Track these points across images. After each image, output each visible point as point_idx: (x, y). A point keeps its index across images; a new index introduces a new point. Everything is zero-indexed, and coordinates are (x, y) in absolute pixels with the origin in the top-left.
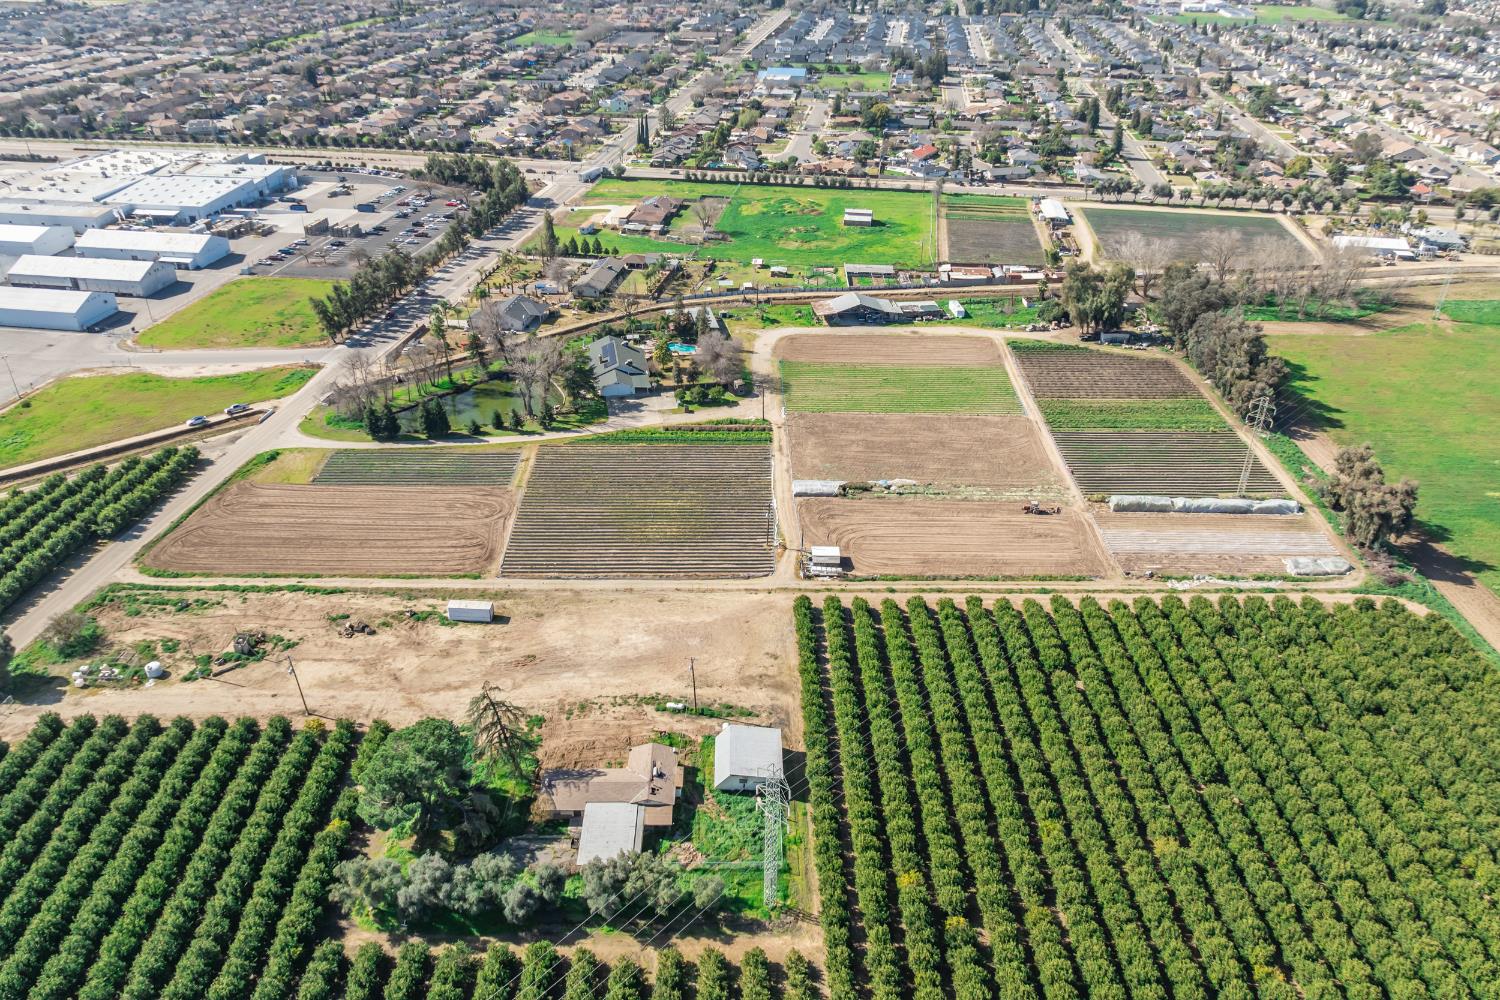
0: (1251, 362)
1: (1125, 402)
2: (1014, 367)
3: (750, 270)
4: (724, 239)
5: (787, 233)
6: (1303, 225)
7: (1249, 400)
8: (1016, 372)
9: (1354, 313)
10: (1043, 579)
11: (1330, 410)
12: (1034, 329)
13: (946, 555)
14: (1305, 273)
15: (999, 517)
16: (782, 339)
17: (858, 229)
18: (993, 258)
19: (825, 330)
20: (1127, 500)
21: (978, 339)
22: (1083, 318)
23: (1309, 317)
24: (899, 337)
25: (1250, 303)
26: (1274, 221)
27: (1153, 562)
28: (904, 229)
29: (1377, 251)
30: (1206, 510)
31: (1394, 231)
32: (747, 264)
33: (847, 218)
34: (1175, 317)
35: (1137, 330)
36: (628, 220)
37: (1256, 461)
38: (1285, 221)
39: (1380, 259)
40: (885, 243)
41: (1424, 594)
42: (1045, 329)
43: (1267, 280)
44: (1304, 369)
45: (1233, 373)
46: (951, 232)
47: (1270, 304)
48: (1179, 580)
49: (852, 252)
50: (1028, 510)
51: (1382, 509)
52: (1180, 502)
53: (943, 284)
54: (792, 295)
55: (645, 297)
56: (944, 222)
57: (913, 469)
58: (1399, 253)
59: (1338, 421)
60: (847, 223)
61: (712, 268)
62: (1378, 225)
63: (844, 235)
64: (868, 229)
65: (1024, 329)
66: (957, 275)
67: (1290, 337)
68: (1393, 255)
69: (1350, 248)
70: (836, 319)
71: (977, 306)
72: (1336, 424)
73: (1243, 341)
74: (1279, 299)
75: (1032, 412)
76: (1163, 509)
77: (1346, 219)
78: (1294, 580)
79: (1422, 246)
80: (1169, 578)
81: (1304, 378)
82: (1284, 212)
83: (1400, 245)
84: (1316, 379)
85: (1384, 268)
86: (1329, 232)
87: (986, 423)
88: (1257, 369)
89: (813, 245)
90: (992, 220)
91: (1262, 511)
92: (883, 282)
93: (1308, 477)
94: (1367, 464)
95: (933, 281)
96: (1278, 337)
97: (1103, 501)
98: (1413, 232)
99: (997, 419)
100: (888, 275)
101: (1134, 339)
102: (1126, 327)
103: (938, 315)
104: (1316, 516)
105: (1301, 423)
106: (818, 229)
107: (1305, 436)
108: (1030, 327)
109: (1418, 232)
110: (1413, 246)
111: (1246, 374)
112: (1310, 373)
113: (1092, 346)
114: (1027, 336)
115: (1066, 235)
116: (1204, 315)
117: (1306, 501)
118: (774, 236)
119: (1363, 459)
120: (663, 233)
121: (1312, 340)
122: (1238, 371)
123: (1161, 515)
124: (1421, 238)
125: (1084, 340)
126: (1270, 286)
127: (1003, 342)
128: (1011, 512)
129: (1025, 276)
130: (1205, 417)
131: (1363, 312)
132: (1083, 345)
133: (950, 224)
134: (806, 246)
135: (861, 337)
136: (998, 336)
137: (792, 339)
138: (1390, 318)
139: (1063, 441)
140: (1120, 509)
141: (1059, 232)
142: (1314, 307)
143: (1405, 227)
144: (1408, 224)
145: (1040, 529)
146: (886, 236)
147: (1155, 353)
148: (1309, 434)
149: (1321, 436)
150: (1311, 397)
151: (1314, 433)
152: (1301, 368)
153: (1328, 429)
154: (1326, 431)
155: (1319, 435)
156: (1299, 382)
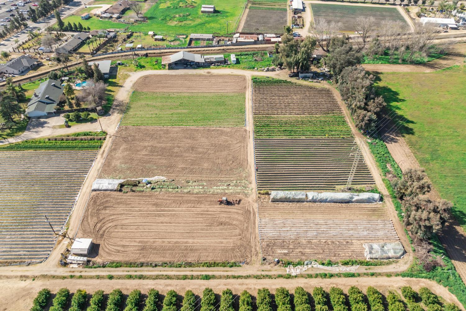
0: (366, 99)
1: (300, 117)
2: (250, 93)
3: (147, 37)
4: (144, 21)
5: (174, 17)
6: (408, 11)
7: (362, 121)
8: (250, 97)
9: (426, 59)
10: (209, 265)
11: (408, 122)
12: (268, 70)
13: (159, 242)
14: (406, 36)
15: (203, 207)
16: (141, 78)
17: (207, 14)
18: (261, 29)
19: (166, 72)
20: (281, 194)
21: (238, 76)
22: (290, 65)
23: (404, 62)
24: (200, 76)
25: (376, 54)
26: (395, 9)
27: (282, 247)
28: (228, 14)
29: (440, 25)
30: (325, 201)
31: (449, 15)
32: (146, 34)
33: (203, 9)
34: (334, 66)
35: (318, 71)
36: (105, 12)
37: (361, 160)
38: (401, 10)
39: (441, 29)
40: (216, 21)
41: (448, 278)
42: (273, 70)
43: (386, 41)
44: (398, 94)
45: (356, 105)
46: (248, 16)
47: (386, 54)
48: (295, 265)
49: (199, 27)
50: (221, 202)
51: (427, 223)
52: (311, 195)
53: (233, 44)
54: (158, 51)
55: (88, 54)
56: (247, 10)
57: (169, 168)
58: (450, 26)
59: (412, 129)
60: (203, 12)
61: (129, 37)
62: (442, 11)
63: (200, 18)
64: (211, 14)
65: (263, 71)
66: (241, 40)
67: (393, 74)
68: (447, 26)
69: (428, 23)
70: (174, 66)
71: (245, 57)
72: (410, 131)
73: (363, 87)
74: (390, 52)
75: (250, 126)
76: (300, 201)
77: (428, 8)
78: (367, 264)
79: (461, 22)
80: (289, 264)
81: (397, 100)
82: (400, 5)
83: (451, 22)
84: (403, 100)
85: (443, 34)
86: (419, 16)
87: (222, 133)
88: (369, 103)
89: (183, 23)
90: (269, 9)
91: (358, 201)
92: (205, 43)
93: (389, 172)
94: (422, 182)
95: (229, 43)
96: (388, 74)
97: (268, 194)
98: (458, 15)
99: (229, 130)
100: (209, 40)
101: (316, 76)
102: (313, 68)
103: (224, 63)
104: (389, 205)
105: (392, 131)
106: (189, 15)
107: (392, 140)
108: (266, 69)
109: (460, 15)
110: (457, 22)
111: (362, 106)
112: (400, 97)
113: (294, 80)
114: (262, 74)
115: (299, 17)
116: (346, 68)
117: (385, 192)
118: (168, 19)
119: (419, 179)
120: (119, 18)
121: (404, 75)
122: (358, 104)
123: (298, 204)
124: (461, 18)
125: (291, 77)
126: (387, 45)
127: (250, 78)
128: (211, 203)
129: (273, 40)
130: (340, 128)
131: (430, 59)
132: (289, 79)
133: (250, 12)
134: (180, 24)
135: (181, 76)
136: (249, 74)
137: (146, 77)
138: (443, 62)
139: (260, 146)
140: (275, 201)
141: (296, 16)
142: (407, 57)
143: (454, 13)
144: (456, 11)
145: (223, 217)
146: (218, 18)
147: (324, 84)
148: (394, 139)
149: (401, 140)
150: (399, 112)
151: (397, 138)
152: (396, 94)
153: (405, 135)
154: (404, 136)
155: (400, 139)
156: (394, 103)
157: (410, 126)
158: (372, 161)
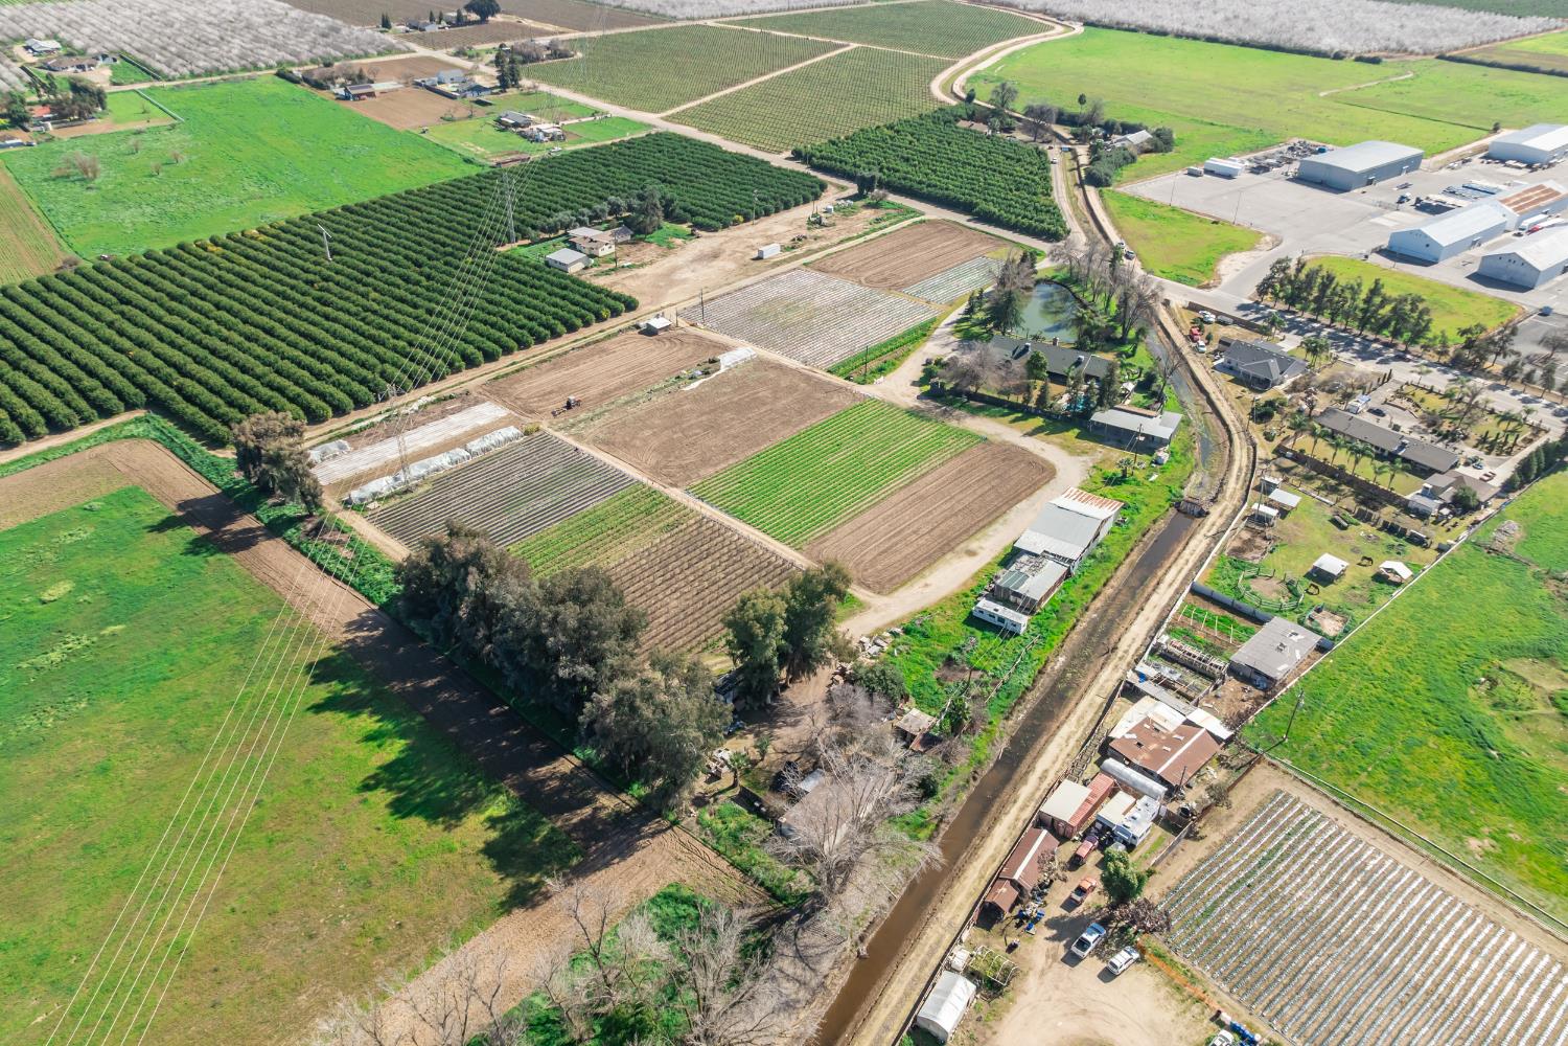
44: (395, 808)
59: (316, 681)
72: (320, 671)
81: (388, 776)
105: (368, 650)
148: (357, 630)
149: (338, 635)
150: (367, 722)
151: (350, 637)
152: (400, 808)
153: (331, 653)
154: (334, 649)
155: (342, 637)
156: (393, 757)
157: (322, 692)
158: (387, 550)
